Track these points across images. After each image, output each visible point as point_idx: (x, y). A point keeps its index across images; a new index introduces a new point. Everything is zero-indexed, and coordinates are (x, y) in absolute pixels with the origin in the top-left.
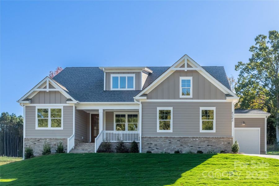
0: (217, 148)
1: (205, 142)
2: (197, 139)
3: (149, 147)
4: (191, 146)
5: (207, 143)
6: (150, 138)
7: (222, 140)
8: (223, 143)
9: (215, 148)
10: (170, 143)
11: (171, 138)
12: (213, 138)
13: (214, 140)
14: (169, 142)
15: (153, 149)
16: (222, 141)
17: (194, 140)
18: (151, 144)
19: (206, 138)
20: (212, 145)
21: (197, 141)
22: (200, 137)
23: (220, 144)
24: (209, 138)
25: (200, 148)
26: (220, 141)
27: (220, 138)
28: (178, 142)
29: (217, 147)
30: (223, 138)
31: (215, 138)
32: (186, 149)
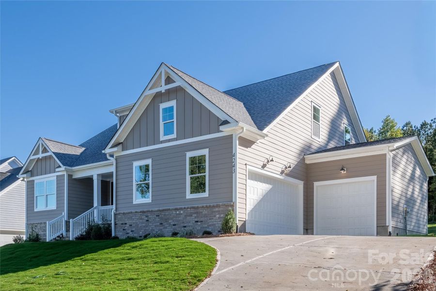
0: (210, 225)
1: (192, 216)
2: (182, 212)
3: (124, 230)
4: (174, 225)
5: (195, 217)
6: (124, 214)
7: (217, 209)
8: (218, 216)
9: (206, 226)
10: (147, 221)
11: (148, 211)
12: (203, 207)
13: (205, 212)
14: (146, 219)
15: (128, 232)
16: (217, 211)
17: (177, 214)
18: (125, 224)
19: (193, 208)
20: (202, 222)
21: (181, 214)
22: (185, 208)
23: (214, 218)
24: (198, 208)
25: (185, 227)
26: (215, 212)
27: (214, 207)
28: (157, 219)
29: (210, 223)
30: (218, 206)
31: (207, 207)
32: (167, 230)
